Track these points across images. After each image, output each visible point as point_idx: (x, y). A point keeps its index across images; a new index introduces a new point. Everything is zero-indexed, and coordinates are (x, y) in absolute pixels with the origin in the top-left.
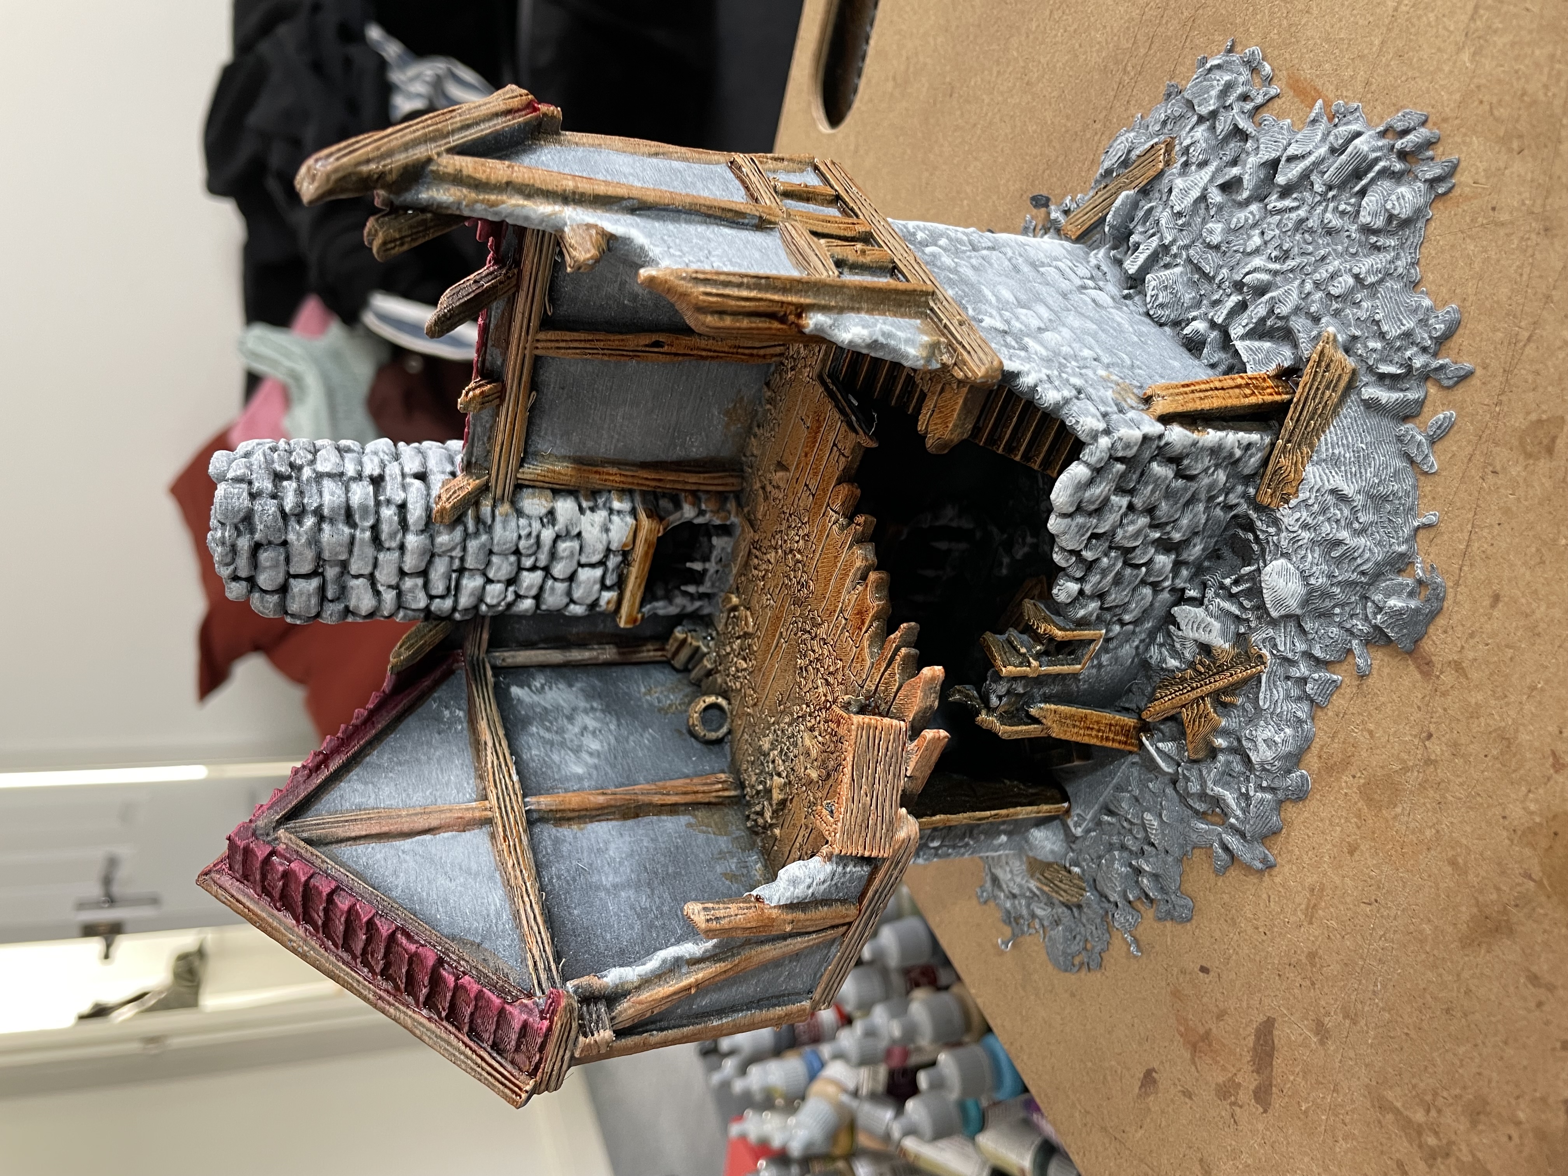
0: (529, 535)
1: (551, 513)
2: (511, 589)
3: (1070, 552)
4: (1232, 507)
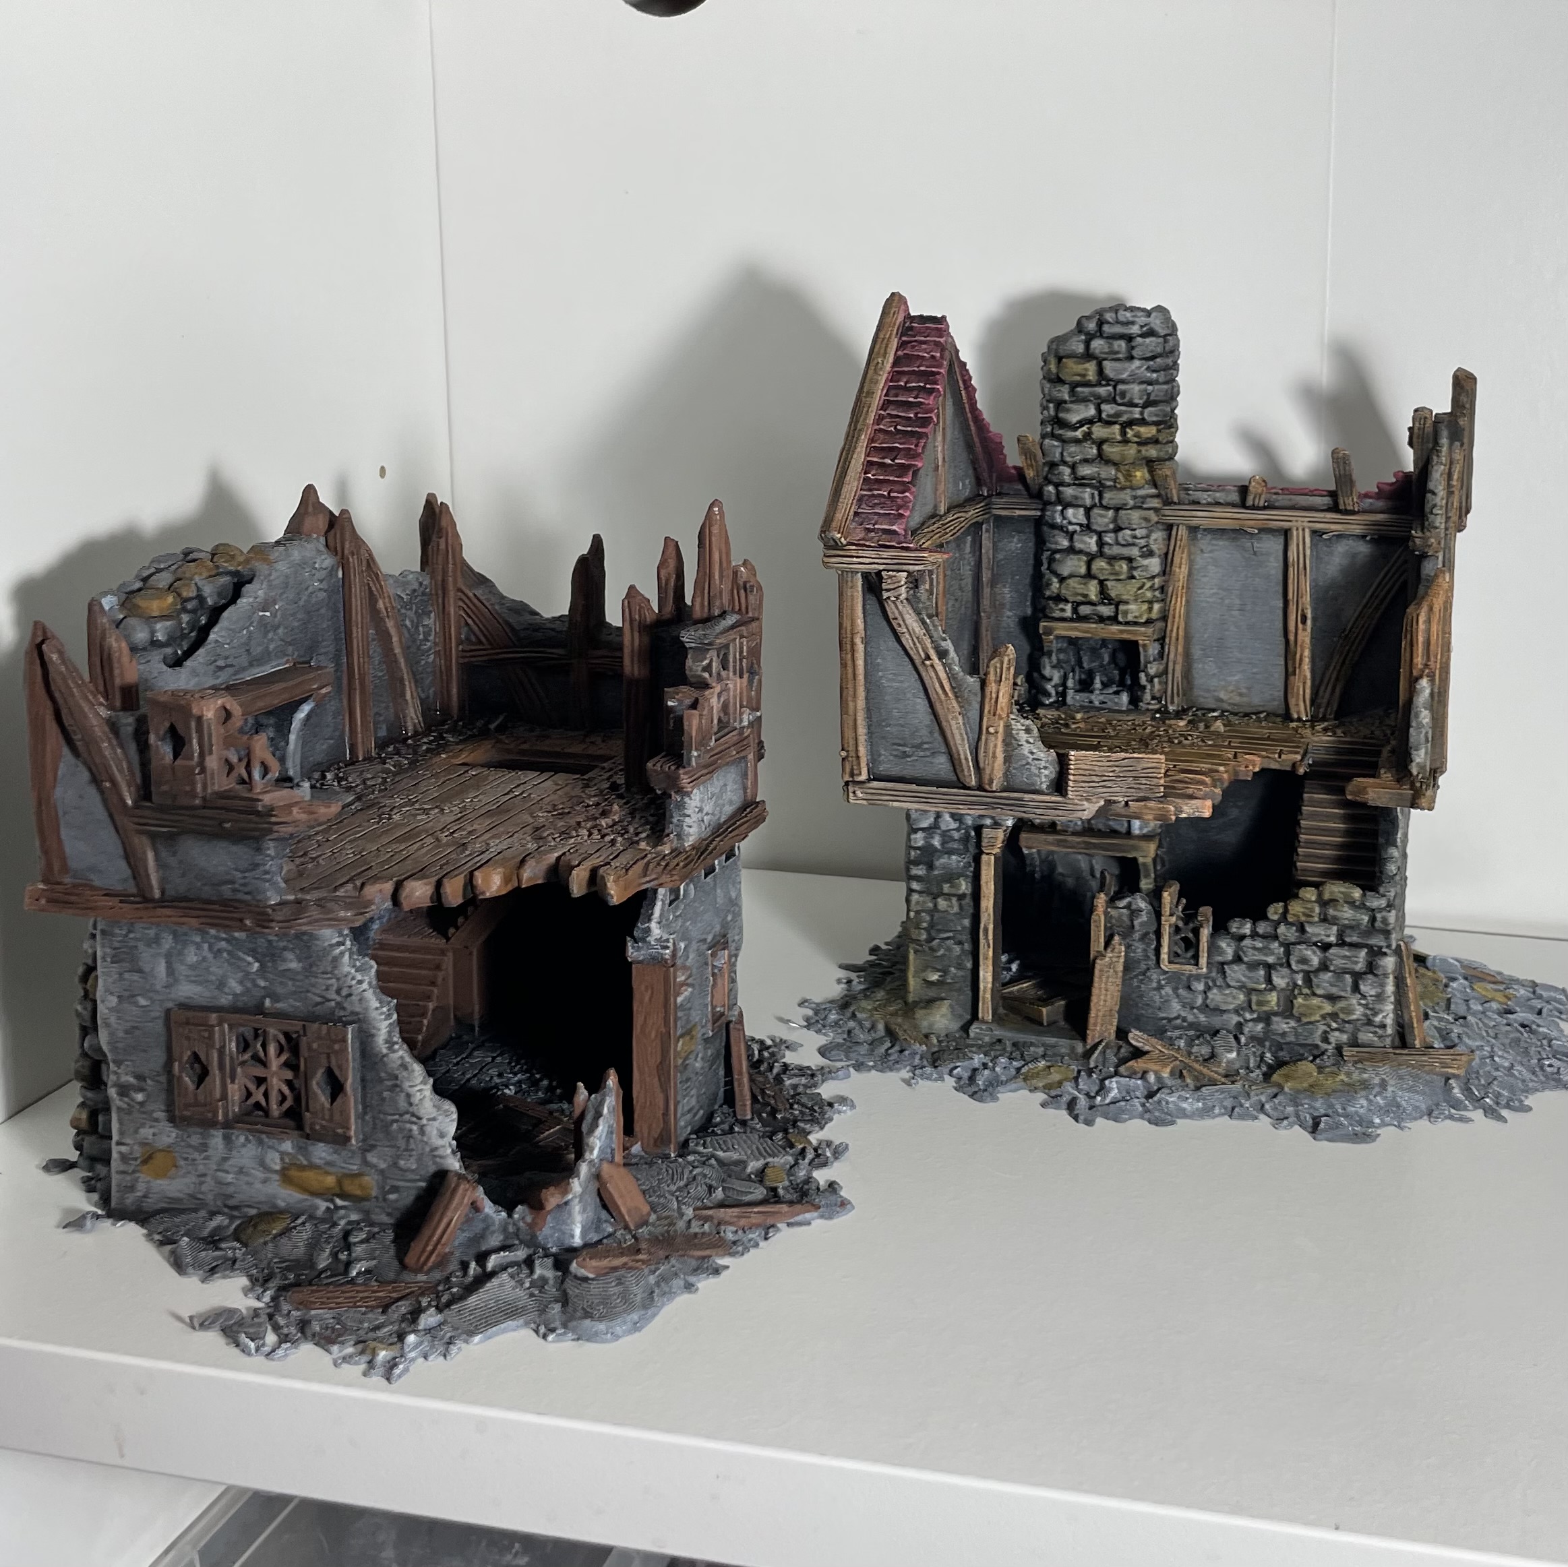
3: (1286, 911)
4: (1325, 1040)
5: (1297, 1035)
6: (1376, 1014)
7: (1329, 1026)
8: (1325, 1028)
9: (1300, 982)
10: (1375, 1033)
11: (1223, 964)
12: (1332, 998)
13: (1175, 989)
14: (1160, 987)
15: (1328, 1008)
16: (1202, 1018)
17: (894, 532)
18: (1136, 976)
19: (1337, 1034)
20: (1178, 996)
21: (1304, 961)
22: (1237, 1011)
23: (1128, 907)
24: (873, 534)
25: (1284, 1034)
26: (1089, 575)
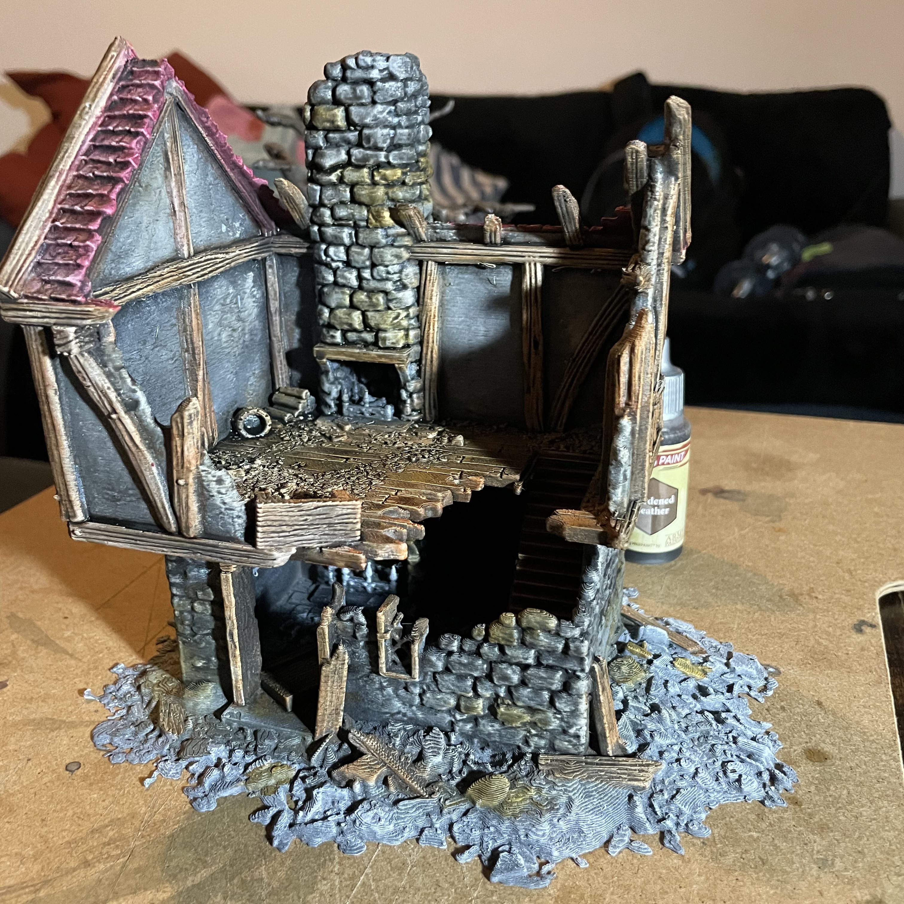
0: (388, 273)
1: (405, 287)
2: (340, 265)
3: (487, 635)
4: (527, 742)
5: (500, 736)
6: (571, 727)
7: (529, 732)
8: (524, 733)
9: (502, 695)
10: (569, 742)
11: (434, 673)
12: (531, 710)
13: (396, 691)
14: (382, 688)
15: (527, 718)
16: (420, 715)
17: (70, 285)
18: (361, 678)
19: (536, 739)
20: (398, 696)
21: (506, 678)
22: (449, 711)
23: (351, 620)
24: (48, 286)
25: (489, 734)
26: (353, 306)
